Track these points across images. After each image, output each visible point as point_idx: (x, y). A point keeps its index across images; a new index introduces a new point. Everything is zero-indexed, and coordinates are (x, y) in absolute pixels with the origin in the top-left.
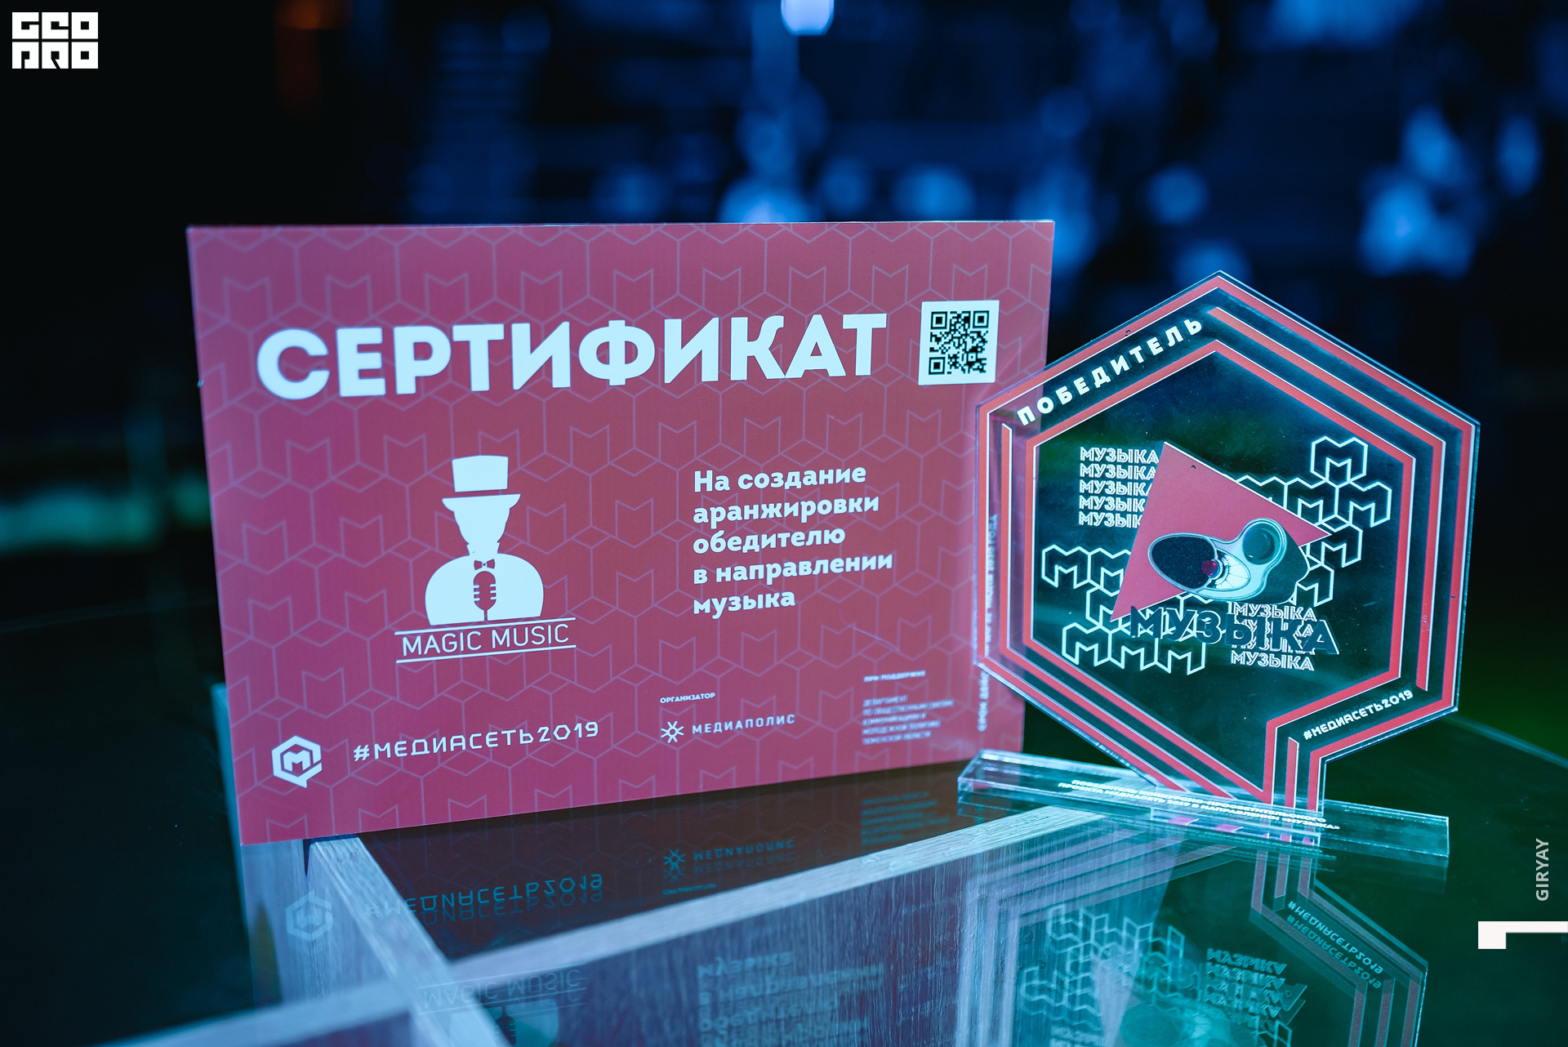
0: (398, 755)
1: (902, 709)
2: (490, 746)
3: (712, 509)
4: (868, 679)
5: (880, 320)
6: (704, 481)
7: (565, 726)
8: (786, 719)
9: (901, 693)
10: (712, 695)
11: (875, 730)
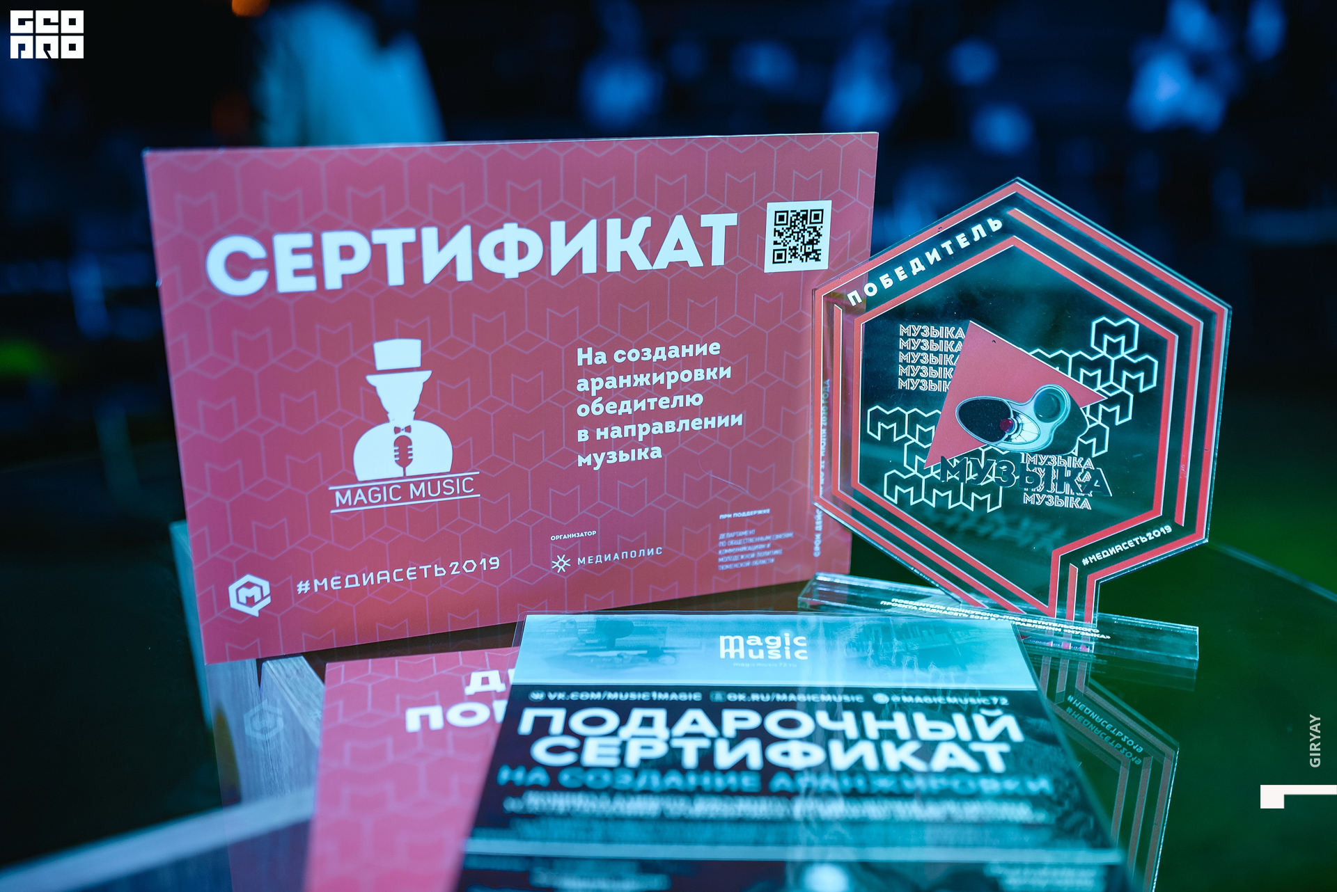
0: (334, 588)
1: (751, 540)
2: (410, 579)
3: (592, 380)
4: (722, 517)
5: (732, 219)
6: (585, 356)
7: (472, 561)
8: (655, 551)
9: (750, 528)
10: (594, 533)
11: (729, 558)
